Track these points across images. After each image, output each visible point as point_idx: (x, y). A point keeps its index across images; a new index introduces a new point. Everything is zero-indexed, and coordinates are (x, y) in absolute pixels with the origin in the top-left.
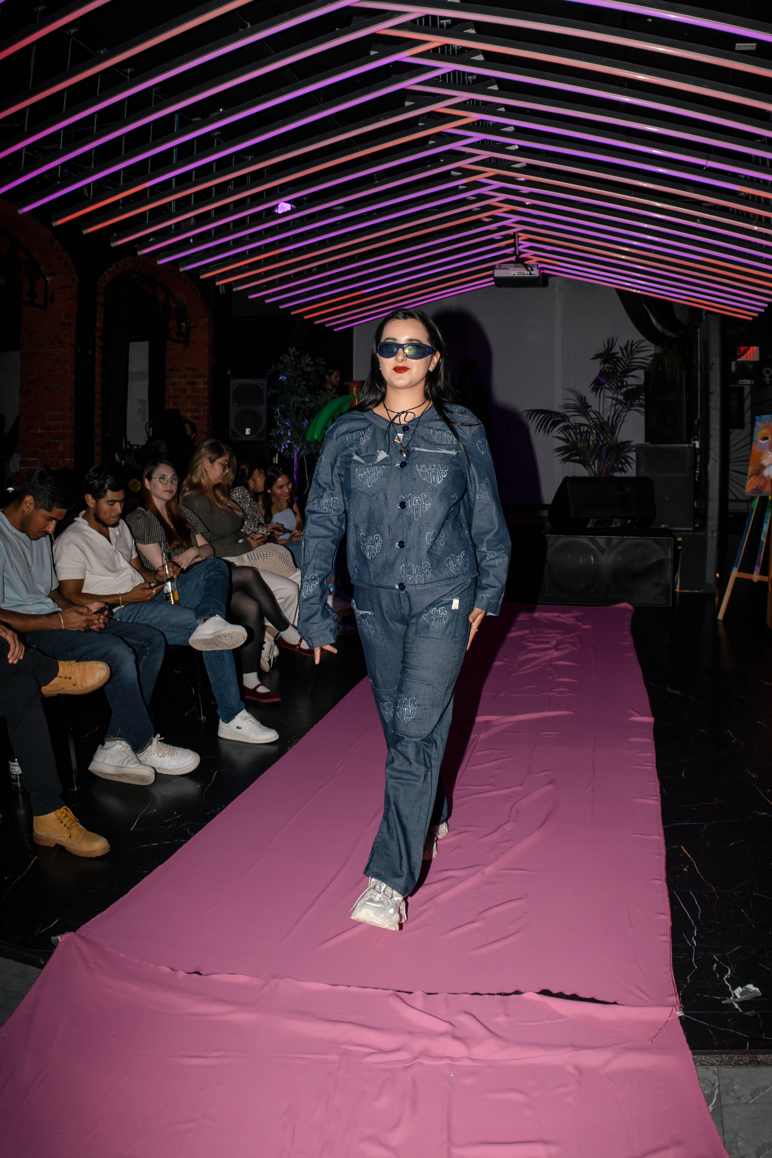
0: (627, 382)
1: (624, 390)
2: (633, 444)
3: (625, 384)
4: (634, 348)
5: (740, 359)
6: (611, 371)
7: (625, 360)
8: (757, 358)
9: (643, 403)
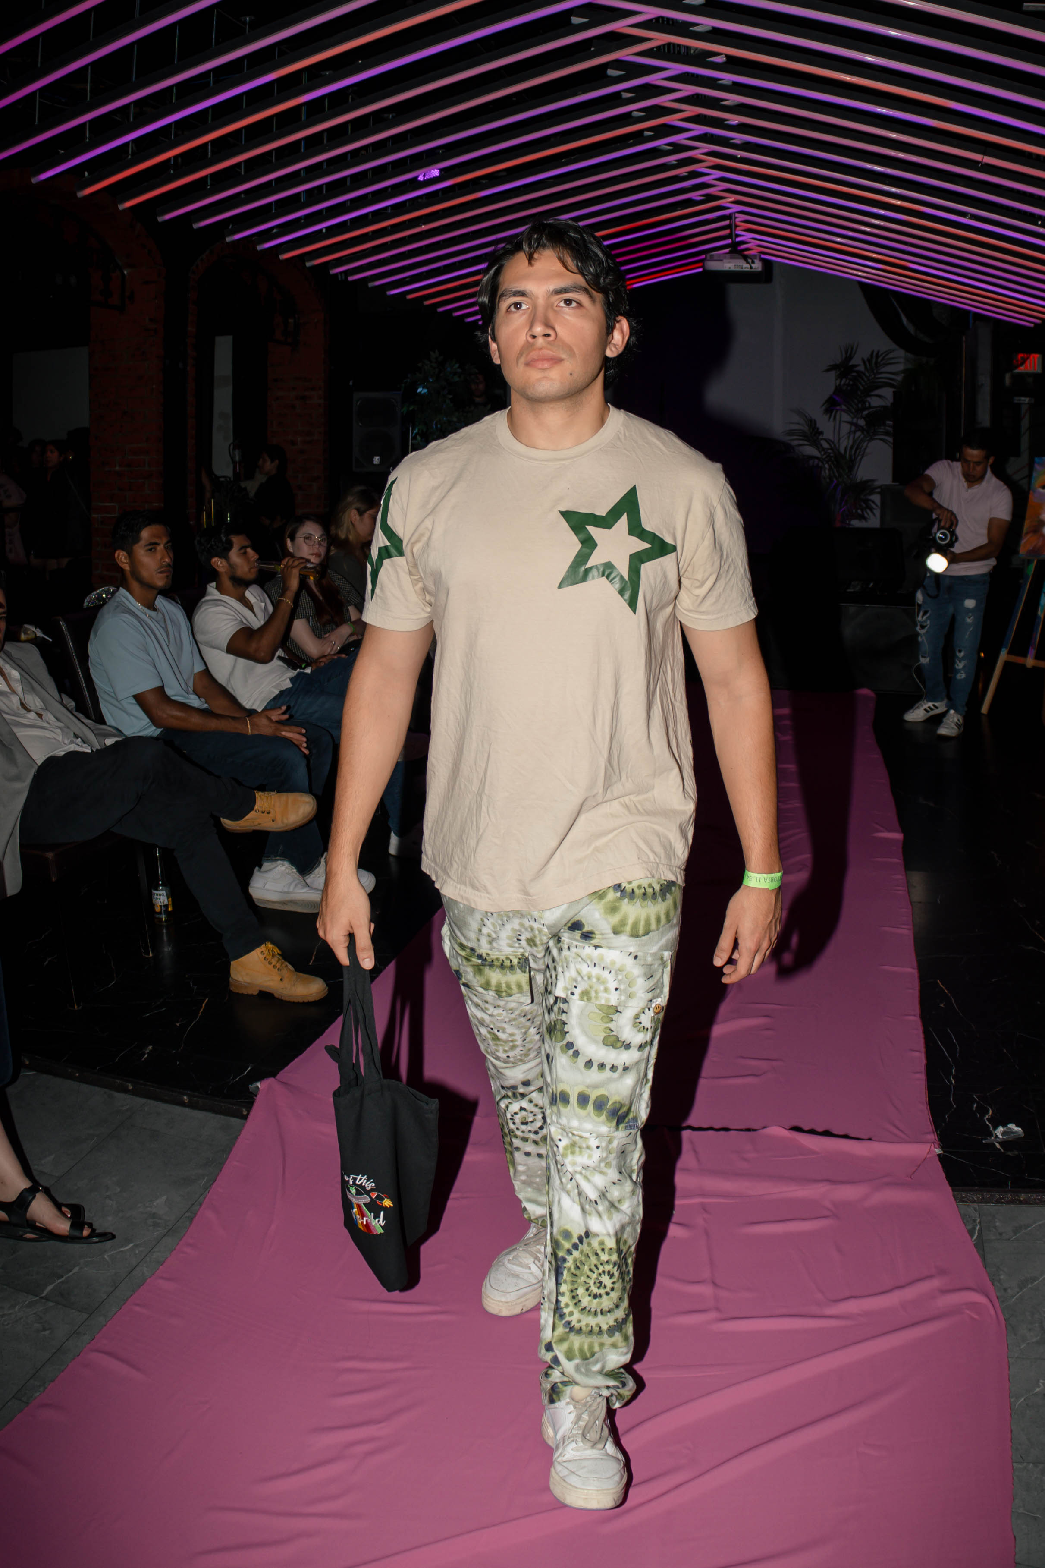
0: (869, 403)
1: (866, 412)
2: (877, 484)
3: (867, 405)
4: (879, 360)
5: (1017, 371)
6: (849, 388)
7: (868, 374)
8: (1038, 370)
9: (890, 430)
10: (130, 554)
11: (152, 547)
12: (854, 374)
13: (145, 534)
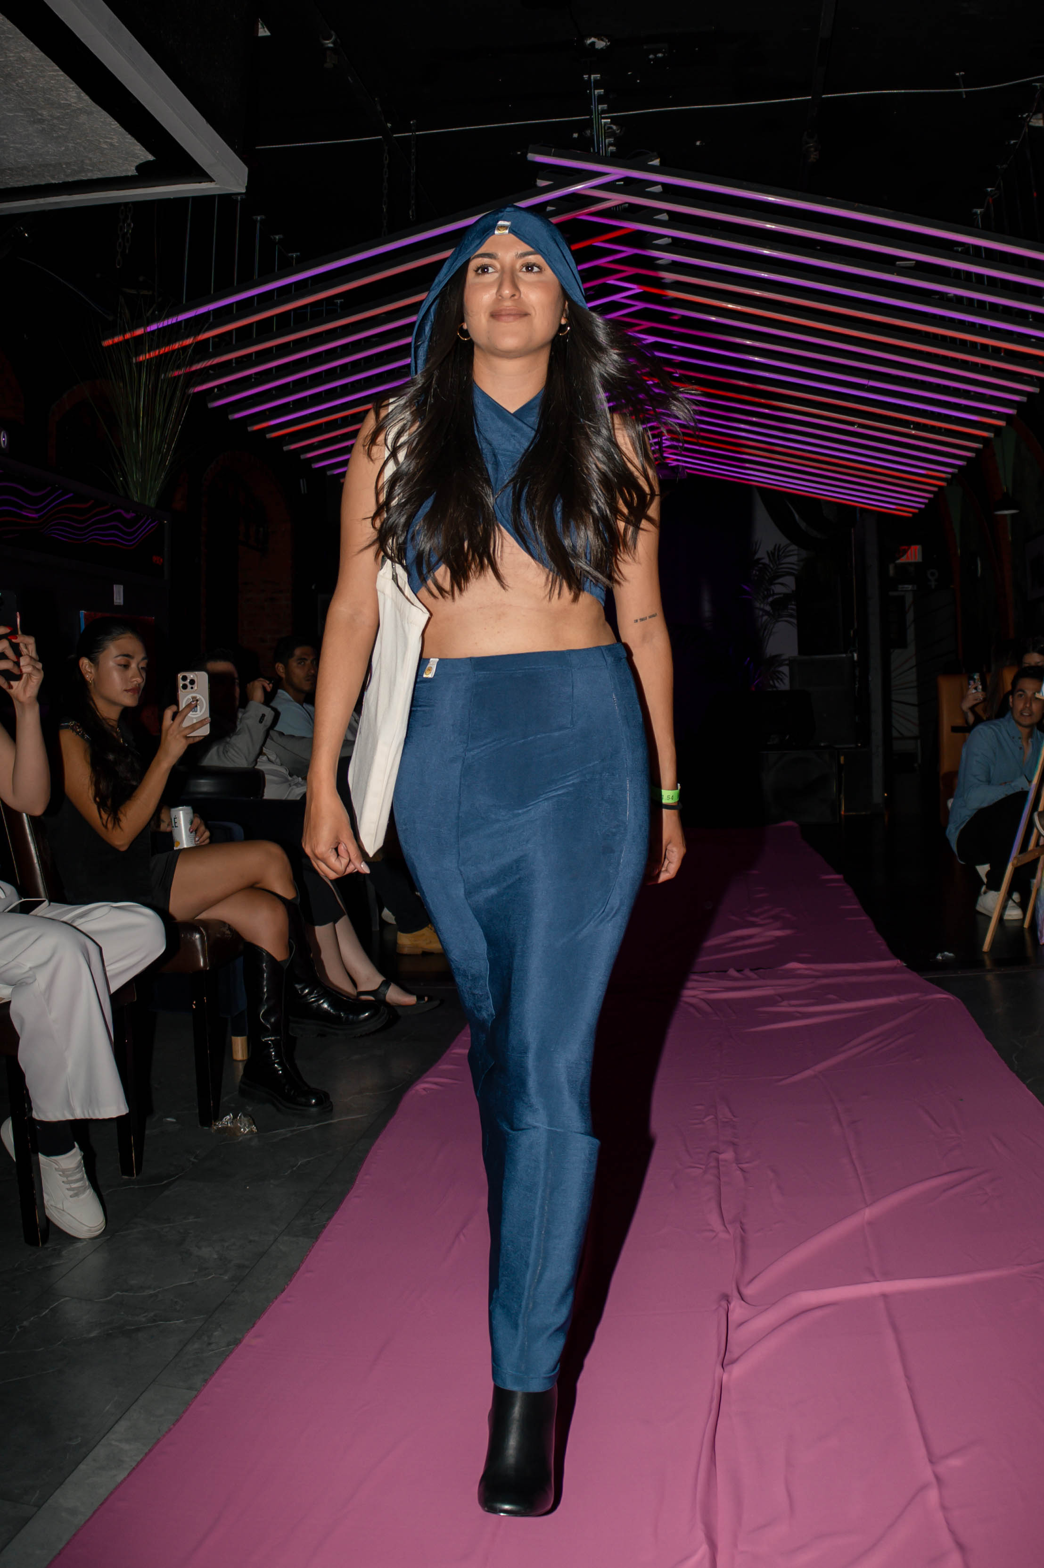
0: (773, 591)
1: (771, 599)
2: (784, 657)
3: (772, 592)
4: (781, 553)
5: (899, 561)
6: (756, 578)
7: (772, 566)
8: (919, 559)
9: (794, 613)
10: (286, 666)
11: (302, 660)
12: (760, 566)
13: (298, 652)
